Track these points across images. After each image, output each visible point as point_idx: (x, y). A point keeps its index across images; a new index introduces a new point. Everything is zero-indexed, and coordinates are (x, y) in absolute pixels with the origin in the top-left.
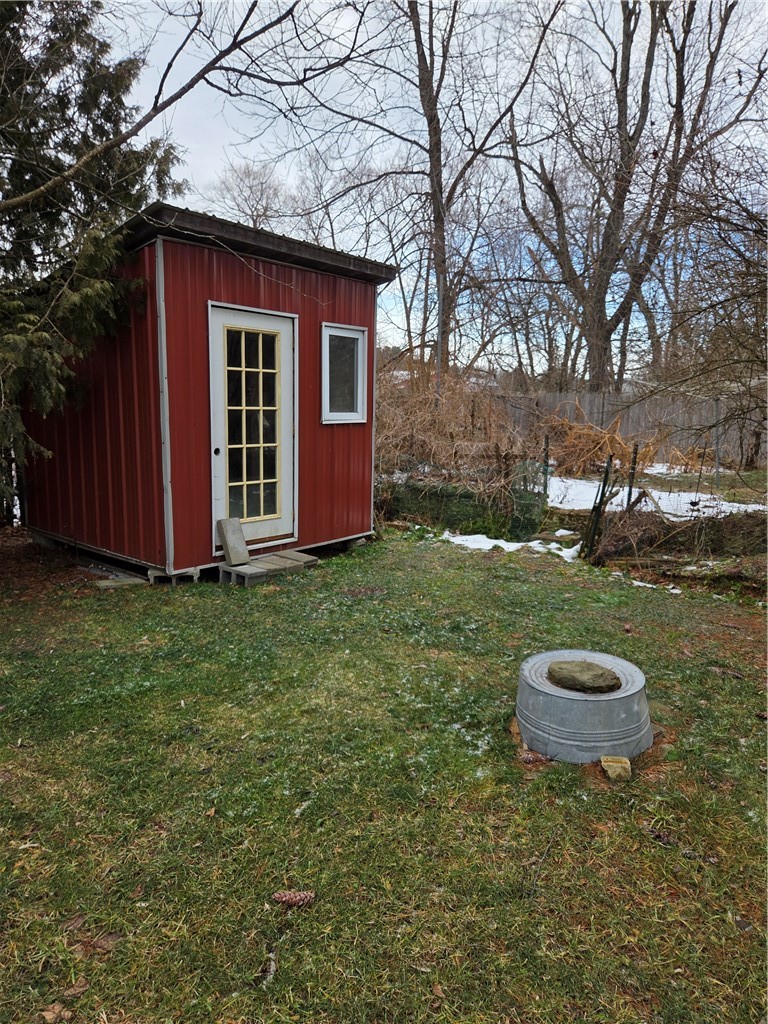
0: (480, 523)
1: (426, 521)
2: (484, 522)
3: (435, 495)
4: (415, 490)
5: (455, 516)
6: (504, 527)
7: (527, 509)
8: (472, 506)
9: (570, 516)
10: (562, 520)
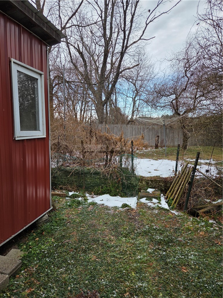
0: (105, 188)
1: (73, 188)
2: (107, 187)
3: (78, 174)
4: (67, 173)
5: (89, 184)
6: (118, 189)
7: (128, 178)
8: (98, 178)
9: (152, 181)
10: (148, 183)
